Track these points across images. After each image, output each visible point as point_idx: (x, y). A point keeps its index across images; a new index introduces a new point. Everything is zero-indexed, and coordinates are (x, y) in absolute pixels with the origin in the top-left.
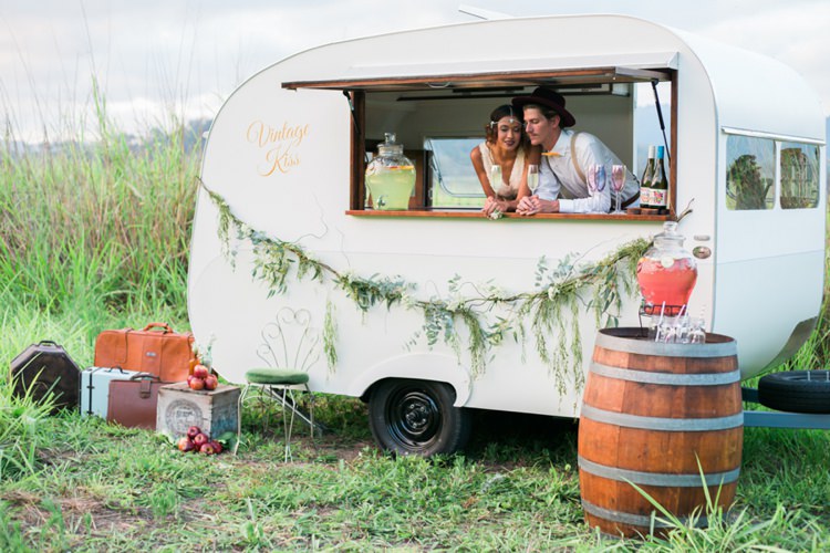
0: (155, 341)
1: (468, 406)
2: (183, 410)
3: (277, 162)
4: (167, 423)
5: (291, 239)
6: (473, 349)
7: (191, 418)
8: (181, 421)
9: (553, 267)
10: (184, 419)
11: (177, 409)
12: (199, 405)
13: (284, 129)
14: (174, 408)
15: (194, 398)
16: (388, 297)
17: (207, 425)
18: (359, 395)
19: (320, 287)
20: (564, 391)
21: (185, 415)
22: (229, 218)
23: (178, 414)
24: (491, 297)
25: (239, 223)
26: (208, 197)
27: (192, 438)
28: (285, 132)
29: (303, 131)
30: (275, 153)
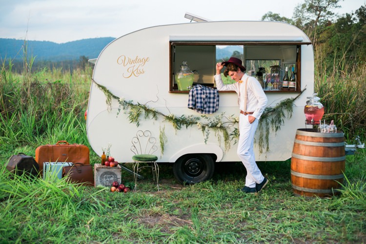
0: (65, 149)
1: (222, 161)
2: (108, 176)
3: (133, 72)
4: (101, 182)
5: (142, 103)
6: (226, 140)
7: (112, 179)
8: (107, 180)
11: (105, 176)
12: (116, 173)
14: (104, 175)
15: (113, 170)
16: (186, 123)
17: (120, 181)
18: (174, 162)
19: (156, 122)
20: (261, 152)
21: (109, 178)
22: (110, 95)
23: (106, 178)
24: (234, 121)
25: (115, 97)
26: (97, 86)
27: (117, 187)
28: (137, 60)
29: (146, 60)
30: (131, 69)
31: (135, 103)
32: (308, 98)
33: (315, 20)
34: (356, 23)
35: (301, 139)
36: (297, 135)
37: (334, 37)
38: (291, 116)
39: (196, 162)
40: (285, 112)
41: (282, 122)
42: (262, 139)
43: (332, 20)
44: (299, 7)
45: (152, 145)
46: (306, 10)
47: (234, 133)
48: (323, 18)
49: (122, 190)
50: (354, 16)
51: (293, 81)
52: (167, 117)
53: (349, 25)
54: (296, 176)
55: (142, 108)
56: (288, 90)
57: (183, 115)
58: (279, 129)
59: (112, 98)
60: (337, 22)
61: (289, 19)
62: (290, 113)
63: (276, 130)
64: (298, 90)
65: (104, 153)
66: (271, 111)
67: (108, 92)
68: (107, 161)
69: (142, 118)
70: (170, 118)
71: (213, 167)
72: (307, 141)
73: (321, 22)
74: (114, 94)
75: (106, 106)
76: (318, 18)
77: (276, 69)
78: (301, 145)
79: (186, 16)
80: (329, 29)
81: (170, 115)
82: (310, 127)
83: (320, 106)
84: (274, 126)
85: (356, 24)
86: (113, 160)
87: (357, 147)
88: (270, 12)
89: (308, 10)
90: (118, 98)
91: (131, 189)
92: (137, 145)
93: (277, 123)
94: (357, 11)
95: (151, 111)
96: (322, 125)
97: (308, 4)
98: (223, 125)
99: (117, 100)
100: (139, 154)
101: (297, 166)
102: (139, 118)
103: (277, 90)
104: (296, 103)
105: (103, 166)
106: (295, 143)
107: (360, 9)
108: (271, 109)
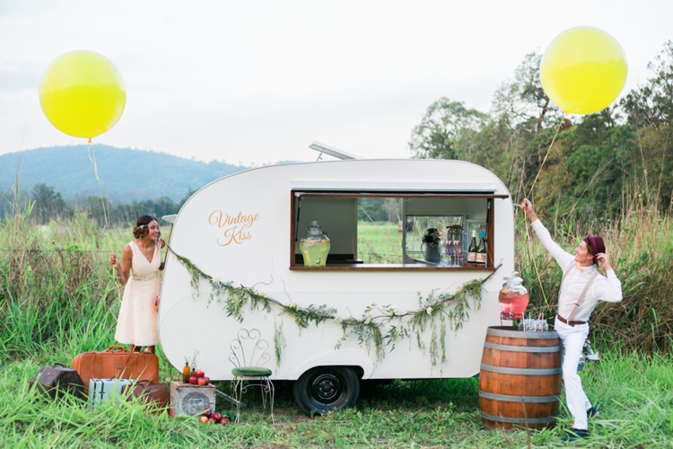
0: (122, 358)
1: (372, 378)
2: (195, 399)
3: (233, 237)
4: (184, 408)
5: (248, 286)
6: (377, 346)
7: (201, 404)
8: (194, 407)
9: (425, 296)
10: (196, 405)
11: (191, 399)
12: (207, 395)
13: (239, 217)
14: (189, 398)
15: (203, 390)
16: (317, 318)
17: (213, 407)
18: (296, 378)
19: (268, 314)
20: (434, 364)
21: (196, 402)
22: (197, 274)
23: (192, 402)
24: (391, 314)
25: (205, 276)
26: (176, 258)
27: (209, 416)
28: (240, 218)
29: (253, 219)
30: (231, 231)
31: (236, 286)
32: (505, 279)
33: (538, 116)
34: (622, 124)
35: (493, 342)
36: (488, 336)
37: (577, 152)
38: (479, 306)
39: (330, 380)
40: (470, 300)
41: (466, 316)
42: (435, 343)
43: (573, 118)
44: (503, 89)
45: (261, 352)
46: (519, 97)
47: (390, 334)
48: (553, 113)
49: (218, 421)
50: (617, 111)
51: (482, 252)
52: (286, 307)
53: (607, 129)
54: (487, 399)
55: (248, 292)
56: (475, 266)
57: (311, 305)
58: (460, 327)
59: (200, 278)
60: (581, 122)
61: (484, 113)
62: (477, 303)
63: (457, 328)
64: (490, 267)
65: (187, 364)
66: (448, 300)
67: (194, 268)
68: (192, 378)
69: (246, 309)
70: (292, 310)
71: (358, 387)
72: (503, 344)
73: (550, 122)
74: (203, 271)
75: (190, 290)
76: (544, 113)
77: (455, 230)
78: (493, 351)
79: (314, 146)
80: (566, 135)
81: (291, 305)
82: (509, 323)
83: (523, 290)
84: (453, 322)
85: (621, 128)
86: (202, 375)
87: (586, 359)
88: (444, 98)
89: (523, 96)
90: (210, 277)
91: (231, 419)
92: (238, 352)
93: (457, 318)
94: (623, 100)
95: (262, 297)
96: (527, 320)
97: (524, 84)
98: (374, 321)
99: (208, 281)
100: (242, 366)
101: (488, 382)
102: (242, 309)
103: (458, 266)
104: (486, 286)
105: (187, 384)
106: (485, 348)
107: (629, 96)
108: (448, 295)
